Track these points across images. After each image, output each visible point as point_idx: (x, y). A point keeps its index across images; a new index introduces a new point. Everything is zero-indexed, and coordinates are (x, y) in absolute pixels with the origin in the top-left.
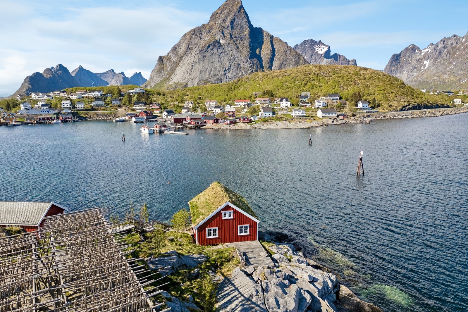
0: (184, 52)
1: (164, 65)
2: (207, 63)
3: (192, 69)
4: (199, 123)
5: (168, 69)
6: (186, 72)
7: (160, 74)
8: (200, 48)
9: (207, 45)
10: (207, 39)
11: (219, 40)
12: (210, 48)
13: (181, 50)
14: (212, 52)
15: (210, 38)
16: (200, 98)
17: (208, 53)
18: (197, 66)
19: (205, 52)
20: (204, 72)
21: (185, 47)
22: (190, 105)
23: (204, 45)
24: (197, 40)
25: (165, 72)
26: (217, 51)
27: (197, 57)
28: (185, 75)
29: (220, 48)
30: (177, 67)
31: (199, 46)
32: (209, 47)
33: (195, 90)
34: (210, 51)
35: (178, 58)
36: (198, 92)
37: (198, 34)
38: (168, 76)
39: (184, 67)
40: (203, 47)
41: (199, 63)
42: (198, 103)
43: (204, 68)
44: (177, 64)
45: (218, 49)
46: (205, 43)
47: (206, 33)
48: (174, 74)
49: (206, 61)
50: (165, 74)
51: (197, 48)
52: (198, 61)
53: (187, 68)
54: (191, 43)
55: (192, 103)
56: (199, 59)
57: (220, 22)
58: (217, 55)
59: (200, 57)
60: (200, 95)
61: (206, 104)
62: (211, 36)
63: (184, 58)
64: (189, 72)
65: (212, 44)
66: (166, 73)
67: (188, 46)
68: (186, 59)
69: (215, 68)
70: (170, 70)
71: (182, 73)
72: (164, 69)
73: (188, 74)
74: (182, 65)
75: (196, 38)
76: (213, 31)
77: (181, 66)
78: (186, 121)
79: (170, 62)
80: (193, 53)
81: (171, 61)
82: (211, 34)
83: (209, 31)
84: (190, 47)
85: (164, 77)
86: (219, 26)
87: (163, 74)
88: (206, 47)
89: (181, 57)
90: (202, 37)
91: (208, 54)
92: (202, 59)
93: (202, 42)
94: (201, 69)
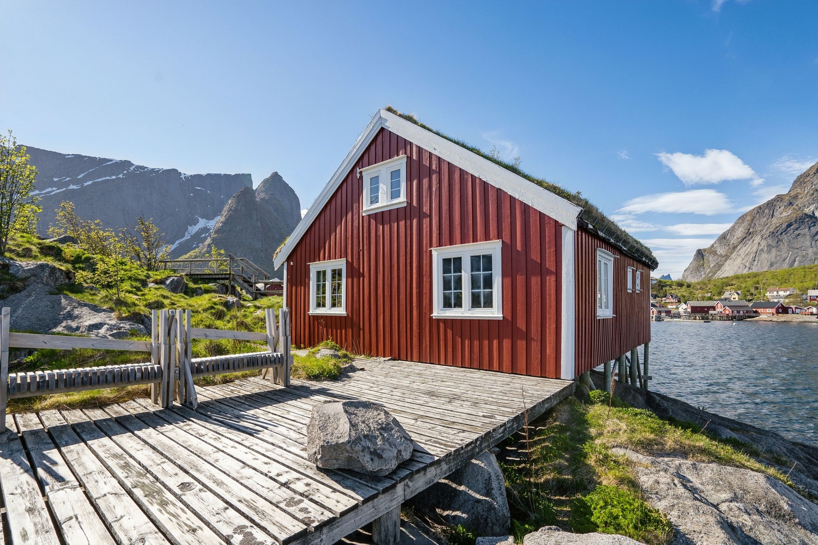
0: (740, 240)
1: (705, 261)
2: (784, 250)
3: (755, 260)
4: (741, 312)
5: (712, 265)
6: (742, 265)
7: (698, 273)
8: (771, 230)
9: (787, 224)
10: (785, 214)
11: (813, 213)
12: (792, 227)
13: (735, 238)
14: (797, 232)
15: (791, 213)
16: (757, 288)
17: (788, 234)
18: (764, 256)
19: (782, 233)
20: (778, 264)
21: (742, 233)
22: (733, 296)
23: (778, 224)
24: (765, 219)
25: (705, 270)
26: (807, 230)
27: (764, 243)
28: (741, 270)
29: (814, 225)
30: (726, 260)
31: (768, 228)
32: (789, 225)
33: (749, 277)
34: (792, 231)
35: (729, 249)
36: (755, 280)
37: (767, 211)
38: (710, 275)
39: (739, 260)
40: (777, 227)
41: (769, 252)
42: (752, 294)
43: (778, 258)
44: (727, 257)
45: (810, 227)
46: (781, 221)
47: (783, 208)
48: (720, 271)
49: (784, 246)
50: (705, 273)
51: (764, 231)
52: (766, 249)
53: (745, 261)
54: (753, 225)
55: (738, 294)
56: (769, 246)
57: (813, 187)
58: (808, 237)
59: (770, 242)
60: (758, 283)
61: (768, 294)
62: (794, 209)
63: (739, 247)
64: (748, 265)
65: (796, 221)
66: (708, 271)
67: (747, 231)
68: (744, 249)
69: (803, 256)
70: (715, 266)
71: (736, 268)
72: (705, 265)
73: (747, 269)
74: (735, 257)
75: (764, 217)
76: (799, 202)
77: (734, 260)
78: (715, 310)
79: (714, 255)
80: (757, 239)
81: (717, 254)
82: (794, 206)
83: (791, 203)
84: (751, 230)
85: (703, 276)
86: (812, 192)
87: (703, 273)
88: (784, 226)
89: (735, 248)
90: (775, 214)
91: (787, 237)
92: (774, 244)
93: (774, 220)
94: (773, 260)
